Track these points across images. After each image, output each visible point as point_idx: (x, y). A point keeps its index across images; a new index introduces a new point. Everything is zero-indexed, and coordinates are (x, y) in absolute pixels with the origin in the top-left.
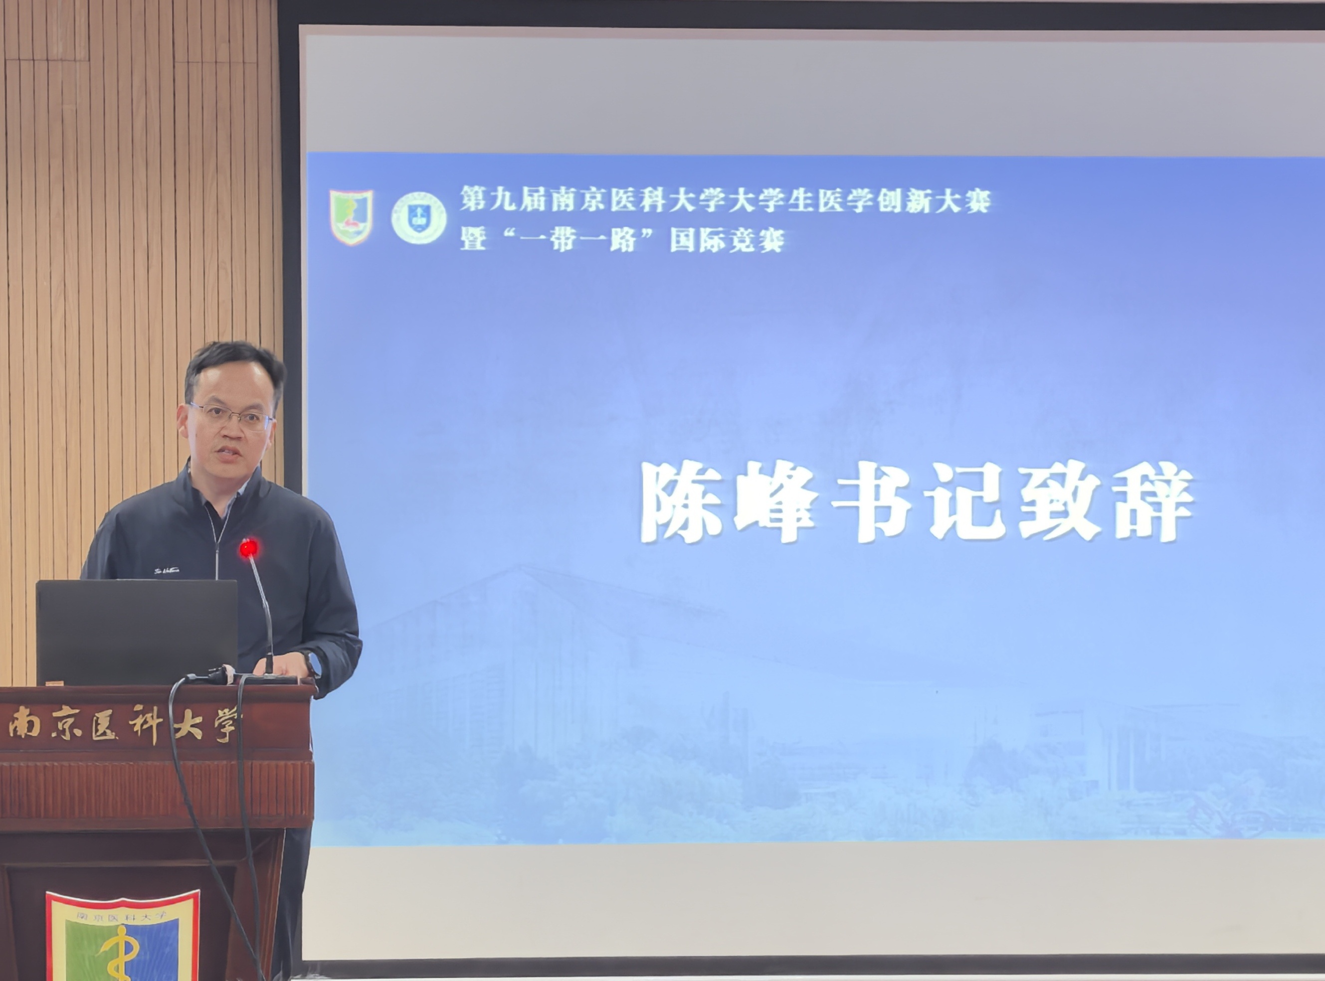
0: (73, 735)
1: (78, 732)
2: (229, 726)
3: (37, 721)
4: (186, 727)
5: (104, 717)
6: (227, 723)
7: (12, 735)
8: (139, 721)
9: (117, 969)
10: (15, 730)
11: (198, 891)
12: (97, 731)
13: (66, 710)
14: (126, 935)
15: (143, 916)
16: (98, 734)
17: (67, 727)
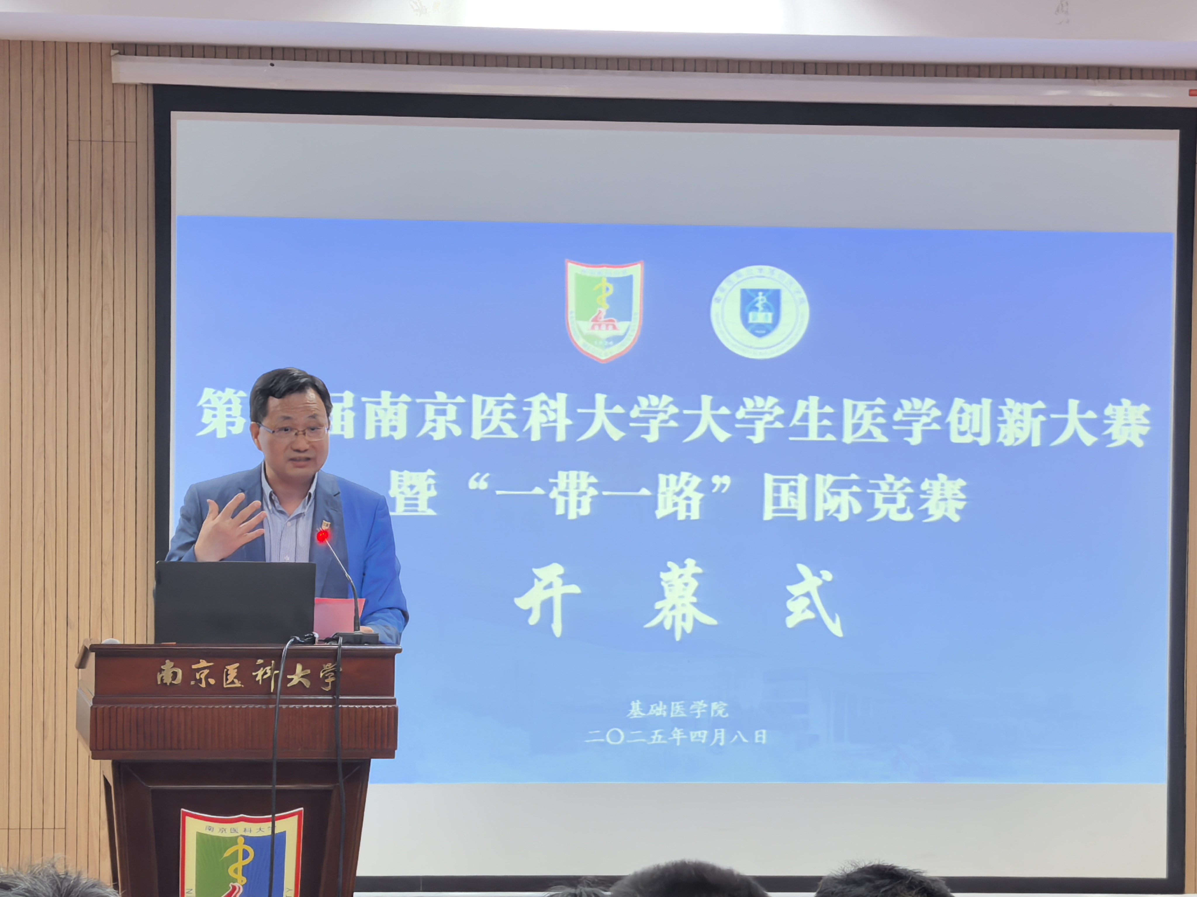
0: (208, 683)
1: (212, 681)
2: (331, 677)
3: (180, 672)
4: (296, 679)
5: (232, 670)
6: (330, 675)
7: (159, 683)
8: (260, 673)
9: (236, 871)
10: (162, 680)
11: (302, 809)
12: (227, 680)
13: (203, 663)
14: (244, 844)
15: (257, 829)
16: (228, 682)
17: (203, 676)
